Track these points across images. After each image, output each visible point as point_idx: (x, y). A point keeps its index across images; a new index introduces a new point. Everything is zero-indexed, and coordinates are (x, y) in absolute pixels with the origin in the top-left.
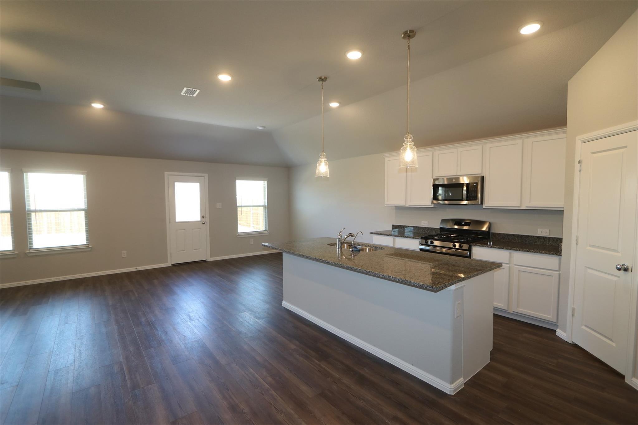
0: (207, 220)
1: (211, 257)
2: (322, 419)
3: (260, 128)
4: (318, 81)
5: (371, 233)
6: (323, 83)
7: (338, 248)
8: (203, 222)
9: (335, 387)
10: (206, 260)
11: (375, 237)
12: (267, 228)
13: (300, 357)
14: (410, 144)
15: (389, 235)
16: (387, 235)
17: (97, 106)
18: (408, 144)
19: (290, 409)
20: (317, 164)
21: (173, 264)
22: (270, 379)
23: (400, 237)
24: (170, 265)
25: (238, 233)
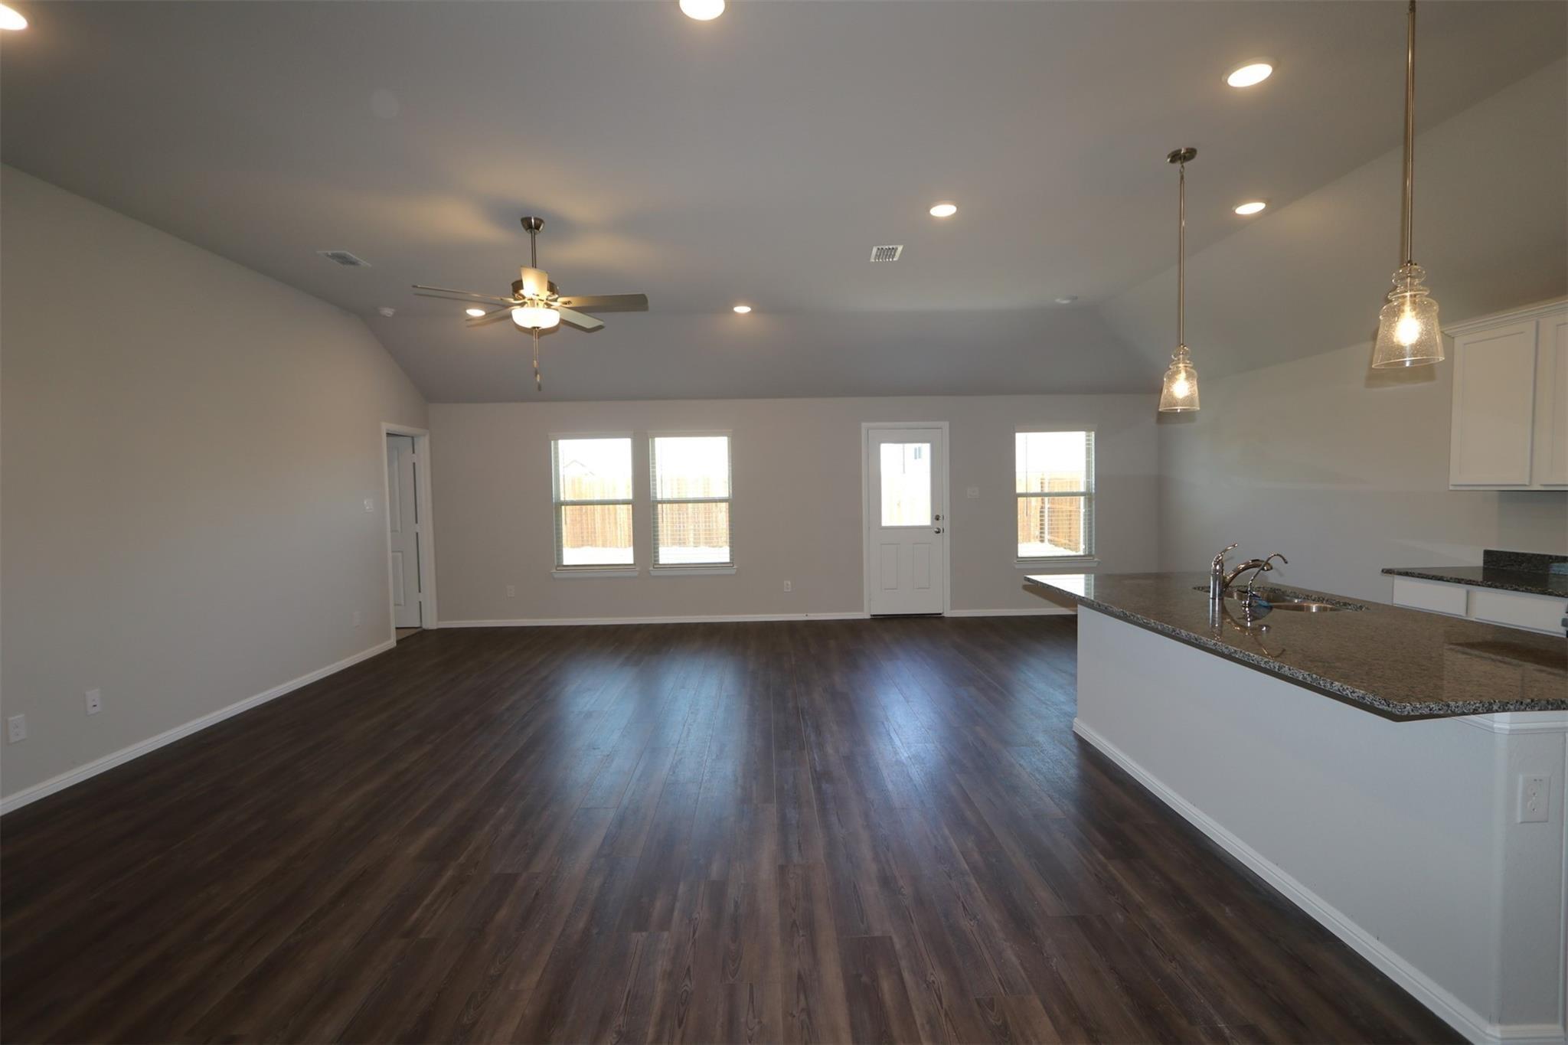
0: (945, 524)
1: (952, 608)
2: (1055, 959)
3: (1065, 302)
4: (1171, 161)
5: (1388, 572)
6: (1184, 164)
7: (1211, 596)
8: (936, 530)
9: (1120, 917)
10: (940, 614)
11: (1400, 582)
12: (1094, 549)
13: (1064, 837)
14: (1413, 293)
15: (1448, 581)
16: (1440, 579)
17: (742, 310)
18: (1408, 294)
19: (993, 918)
20: (1165, 379)
21: (874, 615)
22: (976, 856)
23: (1490, 586)
24: (868, 617)
25: (1018, 557)
